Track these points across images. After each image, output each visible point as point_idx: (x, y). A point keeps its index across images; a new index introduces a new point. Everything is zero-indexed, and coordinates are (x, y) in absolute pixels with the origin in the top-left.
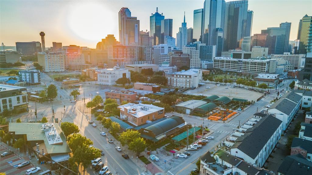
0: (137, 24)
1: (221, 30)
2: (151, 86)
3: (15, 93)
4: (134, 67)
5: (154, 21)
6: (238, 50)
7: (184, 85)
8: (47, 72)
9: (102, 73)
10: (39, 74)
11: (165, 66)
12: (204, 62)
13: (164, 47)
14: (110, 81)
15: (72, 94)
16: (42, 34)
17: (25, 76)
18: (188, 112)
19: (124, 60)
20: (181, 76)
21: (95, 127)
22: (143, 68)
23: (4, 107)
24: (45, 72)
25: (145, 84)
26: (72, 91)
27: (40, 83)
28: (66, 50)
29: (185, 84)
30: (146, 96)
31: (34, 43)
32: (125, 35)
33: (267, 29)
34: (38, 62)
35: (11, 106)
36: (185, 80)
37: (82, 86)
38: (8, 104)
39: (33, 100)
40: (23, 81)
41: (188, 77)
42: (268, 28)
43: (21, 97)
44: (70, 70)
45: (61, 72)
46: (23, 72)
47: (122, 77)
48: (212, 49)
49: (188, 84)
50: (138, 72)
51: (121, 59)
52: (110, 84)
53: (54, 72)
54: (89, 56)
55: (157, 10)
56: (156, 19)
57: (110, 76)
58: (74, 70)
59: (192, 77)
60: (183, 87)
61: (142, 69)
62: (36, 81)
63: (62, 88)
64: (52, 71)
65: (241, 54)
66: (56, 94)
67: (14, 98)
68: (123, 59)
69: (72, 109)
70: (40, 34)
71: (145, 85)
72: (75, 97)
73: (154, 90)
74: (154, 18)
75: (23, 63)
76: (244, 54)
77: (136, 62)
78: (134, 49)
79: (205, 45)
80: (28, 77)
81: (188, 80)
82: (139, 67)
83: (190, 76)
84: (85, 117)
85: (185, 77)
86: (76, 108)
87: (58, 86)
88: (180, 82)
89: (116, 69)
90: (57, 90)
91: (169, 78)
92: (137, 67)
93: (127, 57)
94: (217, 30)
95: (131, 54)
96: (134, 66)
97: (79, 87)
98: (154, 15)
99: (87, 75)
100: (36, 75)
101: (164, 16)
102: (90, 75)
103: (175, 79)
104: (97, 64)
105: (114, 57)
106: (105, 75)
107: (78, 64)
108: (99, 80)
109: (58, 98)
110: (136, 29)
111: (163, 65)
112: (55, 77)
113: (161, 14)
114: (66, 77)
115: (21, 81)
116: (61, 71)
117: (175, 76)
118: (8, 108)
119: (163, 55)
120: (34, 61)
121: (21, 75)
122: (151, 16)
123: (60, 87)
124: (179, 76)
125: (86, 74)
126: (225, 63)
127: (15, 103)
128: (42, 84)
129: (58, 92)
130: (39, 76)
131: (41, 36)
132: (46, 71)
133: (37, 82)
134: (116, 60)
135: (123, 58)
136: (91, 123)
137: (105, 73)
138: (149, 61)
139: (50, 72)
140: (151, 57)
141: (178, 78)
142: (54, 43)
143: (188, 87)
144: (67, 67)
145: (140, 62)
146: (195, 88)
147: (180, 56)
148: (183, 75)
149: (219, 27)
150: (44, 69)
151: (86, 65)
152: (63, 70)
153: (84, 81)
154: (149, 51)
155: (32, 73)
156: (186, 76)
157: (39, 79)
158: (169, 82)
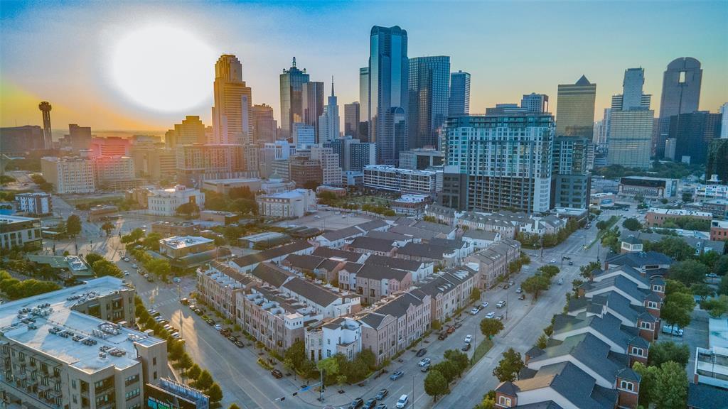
0: (246, 96)
1: (400, 110)
2: (223, 215)
3: (24, 226)
4: (216, 185)
5: (288, 85)
6: (427, 150)
7: (280, 214)
8: (61, 195)
9: (155, 197)
10: (49, 198)
11: (276, 183)
12: (353, 172)
13: (281, 147)
14: (167, 208)
15: (104, 227)
16: (45, 107)
17: (27, 202)
18: (251, 245)
19: (206, 171)
20: (276, 200)
21: (128, 262)
22: (232, 187)
23: (12, 243)
24: (58, 195)
25: (216, 212)
26: (104, 223)
27: (51, 214)
28: (100, 147)
29: (281, 212)
30: (211, 229)
31: (27, 130)
32: (221, 116)
33: (495, 107)
34: (40, 172)
35: (20, 242)
36: (281, 206)
37: (122, 218)
38: (17, 239)
39: (47, 237)
40: (23, 211)
41: (285, 201)
42: (497, 105)
43: (33, 230)
44: (105, 189)
45: (89, 193)
46: (23, 196)
47: (187, 201)
48: (368, 150)
49: (286, 212)
50: (224, 192)
51: (200, 169)
52: (167, 213)
53: (74, 193)
54: (145, 161)
55: (294, 62)
56: (292, 81)
57: (167, 201)
58: (113, 190)
59: (291, 201)
60: (279, 217)
61: (231, 189)
62: (45, 210)
63: (88, 221)
64: (71, 191)
65: (429, 157)
66: (79, 229)
67: (24, 233)
68: (203, 169)
69: (102, 246)
70: (40, 106)
71: (215, 214)
72: (107, 232)
73: (228, 221)
74: (288, 78)
75: (7, 174)
76: (434, 157)
77: (228, 174)
78: (223, 151)
79: (358, 141)
80: (31, 205)
81: (286, 206)
82: (225, 185)
83: (288, 200)
84: (117, 254)
85: (281, 201)
86: (108, 245)
87: (83, 216)
88: (274, 209)
89: (179, 189)
90: (81, 223)
91: (261, 203)
92: (222, 184)
93: (210, 165)
94: (393, 110)
95: (218, 159)
96: (216, 183)
97: (117, 218)
98: (288, 72)
99: (134, 199)
100: (45, 202)
101: (308, 75)
102: (139, 199)
103: (268, 205)
104: (161, 176)
105: (187, 165)
106: (159, 199)
107: (122, 177)
108: (150, 208)
109: (82, 234)
110: (244, 104)
111: (271, 180)
112: (77, 204)
113: (301, 69)
114: (95, 203)
115: (19, 210)
116: (87, 191)
117: (268, 200)
118: (18, 244)
119: (280, 161)
120: (31, 169)
121: (19, 201)
122: (282, 73)
123: (86, 219)
124: (272, 200)
125: (132, 197)
126: (378, 177)
127: (25, 239)
128: (56, 215)
129: (82, 226)
130: (50, 202)
131: (41, 112)
132: (59, 192)
133: (47, 212)
134: (190, 172)
135: (204, 167)
136: (123, 259)
137: (160, 196)
138: (254, 173)
139: (68, 194)
140: (257, 165)
141: (272, 202)
142: (72, 126)
143: (286, 216)
144: (100, 184)
145: (236, 174)
146: (297, 217)
147: (303, 163)
148: (278, 199)
149: (398, 105)
150: (56, 188)
151: (136, 179)
152: (92, 190)
153: (127, 209)
154: (254, 154)
155: (39, 198)
156: (283, 200)
157: (50, 206)
158: (261, 209)
